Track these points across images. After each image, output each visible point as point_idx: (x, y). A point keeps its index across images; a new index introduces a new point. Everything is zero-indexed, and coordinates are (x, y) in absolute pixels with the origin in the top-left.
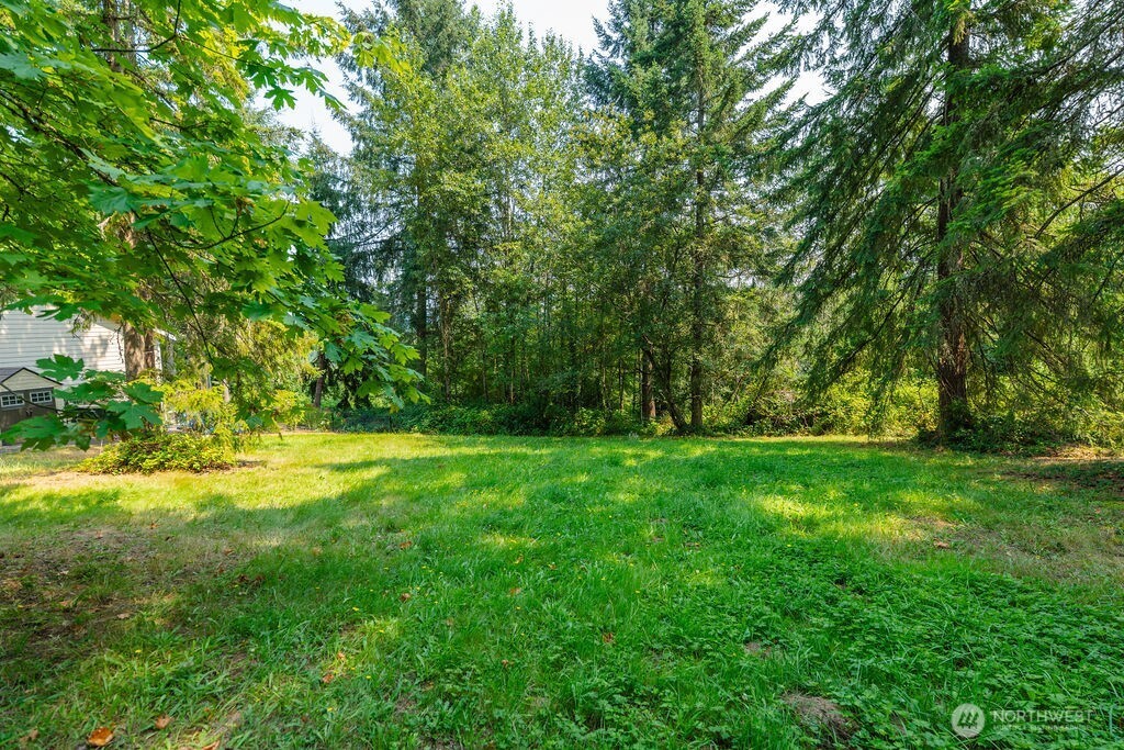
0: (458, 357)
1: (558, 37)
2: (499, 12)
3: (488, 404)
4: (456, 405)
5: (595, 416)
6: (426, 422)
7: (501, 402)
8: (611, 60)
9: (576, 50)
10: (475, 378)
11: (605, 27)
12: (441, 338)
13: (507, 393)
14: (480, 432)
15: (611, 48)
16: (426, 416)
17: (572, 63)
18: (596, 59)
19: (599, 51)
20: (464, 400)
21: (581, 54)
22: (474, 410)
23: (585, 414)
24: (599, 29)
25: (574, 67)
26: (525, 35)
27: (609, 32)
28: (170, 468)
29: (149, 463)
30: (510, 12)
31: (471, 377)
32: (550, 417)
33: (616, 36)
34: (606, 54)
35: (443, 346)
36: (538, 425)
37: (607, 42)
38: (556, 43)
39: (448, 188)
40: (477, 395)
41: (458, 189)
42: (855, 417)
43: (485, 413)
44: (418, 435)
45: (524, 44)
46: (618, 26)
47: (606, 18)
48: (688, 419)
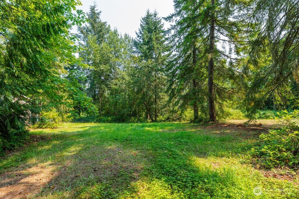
0: (103, 105)
1: (127, 34)
2: (114, 30)
3: (110, 116)
4: (103, 116)
5: (135, 119)
6: (95, 120)
7: (113, 116)
8: (139, 40)
9: (131, 37)
10: (107, 110)
11: (138, 33)
12: (99, 100)
13: (115, 113)
14: (108, 122)
15: (139, 38)
16: (95, 119)
17: (131, 40)
18: (136, 40)
19: (137, 38)
20: (104, 115)
21: (133, 38)
22: (107, 118)
23: (133, 118)
24: (137, 34)
25: (131, 41)
26: (120, 35)
27: (139, 34)
28: (48, 128)
29: (44, 127)
30: (117, 30)
31: (106, 110)
32: (125, 119)
33: (141, 35)
34: (138, 39)
35: (100, 103)
36: (122, 121)
37: (138, 36)
38: (127, 35)
39: (102, 69)
40: (108, 114)
41: (104, 69)
42: (187, 118)
43: (109, 118)
44: (93, 123)
45: (119, 37)
46: (141, 33)
47: (138, 32)
48: (154, 119)
